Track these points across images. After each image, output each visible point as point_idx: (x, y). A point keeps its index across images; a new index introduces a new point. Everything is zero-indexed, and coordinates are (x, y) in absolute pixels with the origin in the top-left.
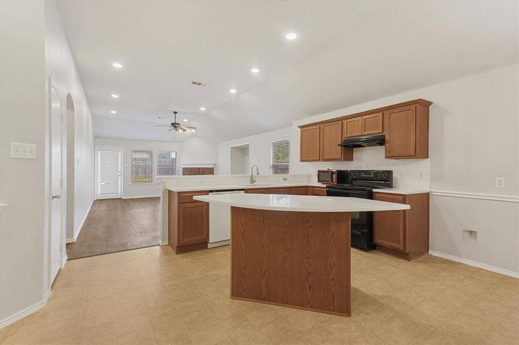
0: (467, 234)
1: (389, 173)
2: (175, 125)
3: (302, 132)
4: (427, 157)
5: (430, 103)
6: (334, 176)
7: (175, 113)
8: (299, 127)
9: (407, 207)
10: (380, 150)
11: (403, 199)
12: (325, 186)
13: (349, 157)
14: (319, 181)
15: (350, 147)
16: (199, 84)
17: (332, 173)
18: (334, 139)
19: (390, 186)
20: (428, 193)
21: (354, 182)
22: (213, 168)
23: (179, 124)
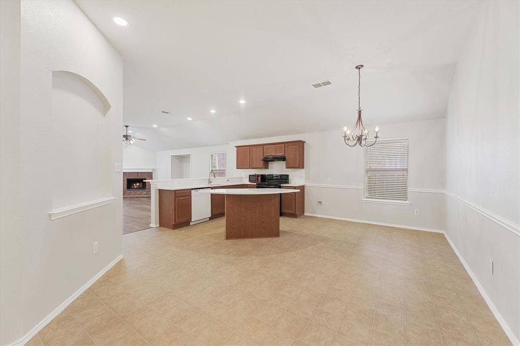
0: (319, 203)
1: (287, 176)
2: (126, 137)
3: (237, 150)
4: (303, 168)
5: (305, 142)
6: (259, 178)
7: (127, 126)
8: (236, 147)
9: (299, 191)
10: (283, 163)
11: (295, 188)
12: (255, 184)
13: (266, 167)
14: (250, 181)
15: (266, 161)
16: (167, 113)
17: (258, 176)
18: (258, 156)
19: (288, 183)
20: (304, 186)
21: (269, 181)
22: (152, 172)
23: (130, 136)
